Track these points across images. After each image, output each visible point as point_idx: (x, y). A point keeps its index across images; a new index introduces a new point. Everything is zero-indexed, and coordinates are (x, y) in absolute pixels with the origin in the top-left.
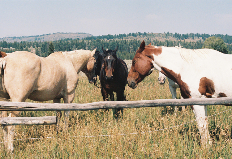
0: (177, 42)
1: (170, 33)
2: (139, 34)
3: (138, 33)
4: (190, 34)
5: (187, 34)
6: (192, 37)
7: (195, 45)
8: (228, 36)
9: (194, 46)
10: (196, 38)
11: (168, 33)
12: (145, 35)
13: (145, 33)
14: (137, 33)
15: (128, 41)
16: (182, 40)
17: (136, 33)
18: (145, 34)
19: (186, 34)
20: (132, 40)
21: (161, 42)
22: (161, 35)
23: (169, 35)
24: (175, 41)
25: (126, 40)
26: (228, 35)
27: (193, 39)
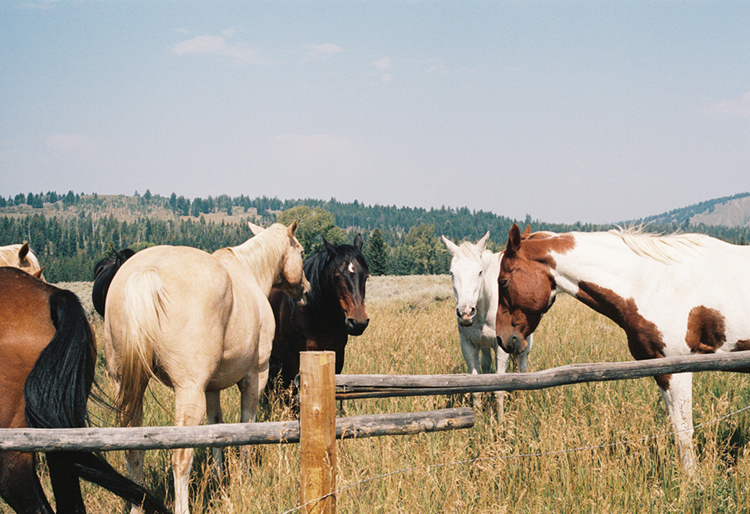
0: (180, 224)
1: (153, 195)
2: (53, 197)
3: (49, 193)
4: (220, 200)
5: (210, 198)
6: (225, 209)
7: (238, 232)
8: (339, 204)
9: (233, 237)
10: (240, 211)
11: (148, 195)
12: (72, 201)
13: (71, 193)
14: (44, 194)
15: (13, 219)
16: (193, 218)
17: (42, 194)
18: (70, 199)
19: (207, 198)
20: (28, 219)
21: (125, 223)
22: (124, 201)
23: (150, 201)
24: (171, 222)
25: (9, 216)
26: (337, 200)
27: (230, 214)
